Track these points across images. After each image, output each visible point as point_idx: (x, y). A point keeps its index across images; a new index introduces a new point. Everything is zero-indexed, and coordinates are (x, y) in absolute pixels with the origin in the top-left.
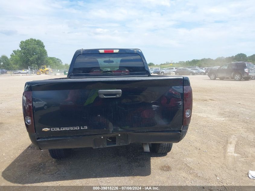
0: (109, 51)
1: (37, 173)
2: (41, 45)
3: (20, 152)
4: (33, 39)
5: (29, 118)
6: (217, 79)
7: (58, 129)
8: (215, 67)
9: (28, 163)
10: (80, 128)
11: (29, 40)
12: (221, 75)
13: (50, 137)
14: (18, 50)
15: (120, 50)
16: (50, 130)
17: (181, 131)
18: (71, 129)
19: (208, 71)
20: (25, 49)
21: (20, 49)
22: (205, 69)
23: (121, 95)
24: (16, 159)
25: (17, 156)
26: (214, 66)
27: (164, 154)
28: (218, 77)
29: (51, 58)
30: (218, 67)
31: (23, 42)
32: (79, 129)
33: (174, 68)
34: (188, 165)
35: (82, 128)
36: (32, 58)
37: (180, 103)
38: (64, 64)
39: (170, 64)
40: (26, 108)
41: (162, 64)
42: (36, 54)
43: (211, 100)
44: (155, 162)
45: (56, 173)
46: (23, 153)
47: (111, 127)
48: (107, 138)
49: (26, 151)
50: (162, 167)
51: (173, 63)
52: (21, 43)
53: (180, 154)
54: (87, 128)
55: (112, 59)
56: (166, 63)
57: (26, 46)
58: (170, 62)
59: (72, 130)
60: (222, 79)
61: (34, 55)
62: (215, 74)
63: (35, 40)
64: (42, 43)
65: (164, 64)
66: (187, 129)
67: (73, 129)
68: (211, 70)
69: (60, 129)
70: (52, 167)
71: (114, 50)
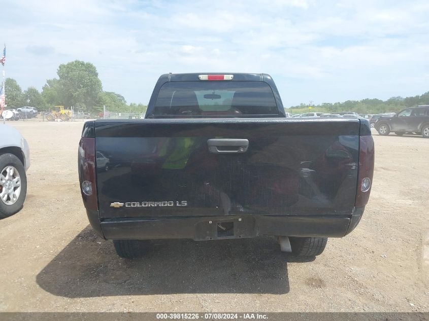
0: (215, 77)
1: (94, 281)
2: (92, 72)
3: (64, 244)
4: (79, 62)
5: (88, 183)
6: (391, 133)
7: (137, 205)
8: (386, 114)
9: (78, 263)
10: (175, 204)
11: (73, 63)
12: (398, 128)
13: (123, 218)
14: (55, 80)
15: (235, 75)
16: (124, 206)
17: (350, 216)
18: (160, 205)
19: (376, 120)
20: (66, 78)
21: (58, 78)
22: (369, 116)
23: (246, 149)
24: (58, 255)
25: (60, 250)
26: (385, 112)
27: (310, 258)
28: (393, 130)
29: (108, 94)
30: (392, 113)
31: (64, 66)
32: (172, 205)
33: (315, 113)
34: (356, 279)
35: (178, 205)
36: (77, 93)
37: (352, 166)
38: (128, 104)
39: (308, 106)
40: (84, 168)
41: (292, 108)
42: (83, 87)
43: (384, 169)
44: (296, 271)
45: (126, 282)
46: (70, 245)
47: (227, 205)
48: (218, 224)
49: (73, 243)
50: (309, 280)
51: (313, 106)
52: (60, 67)
53: (339, 258)
54: (186, 204)
55: (217, 92)
56: (299, 105)
57: (68, 73)
58: (307, 104)
59: (162, 207)
60: (400, 134)
61: (80, 88)
62: (388, 125)
63: (83, 64)
64: (95, 68)
65: (297, 107)
66: (362, 213)
67: (162, 205)
68: (381, 118)
69: (141, 204)
70: (117, 271)
71: (225, 76)
